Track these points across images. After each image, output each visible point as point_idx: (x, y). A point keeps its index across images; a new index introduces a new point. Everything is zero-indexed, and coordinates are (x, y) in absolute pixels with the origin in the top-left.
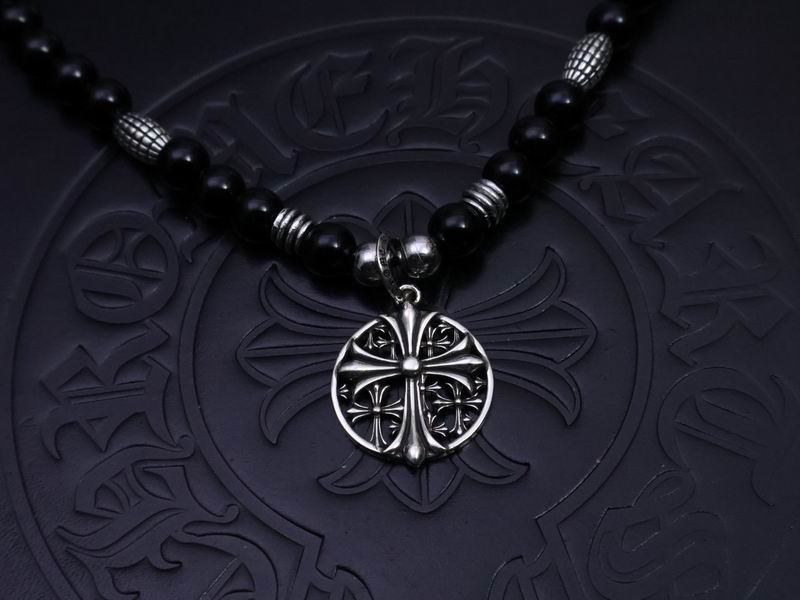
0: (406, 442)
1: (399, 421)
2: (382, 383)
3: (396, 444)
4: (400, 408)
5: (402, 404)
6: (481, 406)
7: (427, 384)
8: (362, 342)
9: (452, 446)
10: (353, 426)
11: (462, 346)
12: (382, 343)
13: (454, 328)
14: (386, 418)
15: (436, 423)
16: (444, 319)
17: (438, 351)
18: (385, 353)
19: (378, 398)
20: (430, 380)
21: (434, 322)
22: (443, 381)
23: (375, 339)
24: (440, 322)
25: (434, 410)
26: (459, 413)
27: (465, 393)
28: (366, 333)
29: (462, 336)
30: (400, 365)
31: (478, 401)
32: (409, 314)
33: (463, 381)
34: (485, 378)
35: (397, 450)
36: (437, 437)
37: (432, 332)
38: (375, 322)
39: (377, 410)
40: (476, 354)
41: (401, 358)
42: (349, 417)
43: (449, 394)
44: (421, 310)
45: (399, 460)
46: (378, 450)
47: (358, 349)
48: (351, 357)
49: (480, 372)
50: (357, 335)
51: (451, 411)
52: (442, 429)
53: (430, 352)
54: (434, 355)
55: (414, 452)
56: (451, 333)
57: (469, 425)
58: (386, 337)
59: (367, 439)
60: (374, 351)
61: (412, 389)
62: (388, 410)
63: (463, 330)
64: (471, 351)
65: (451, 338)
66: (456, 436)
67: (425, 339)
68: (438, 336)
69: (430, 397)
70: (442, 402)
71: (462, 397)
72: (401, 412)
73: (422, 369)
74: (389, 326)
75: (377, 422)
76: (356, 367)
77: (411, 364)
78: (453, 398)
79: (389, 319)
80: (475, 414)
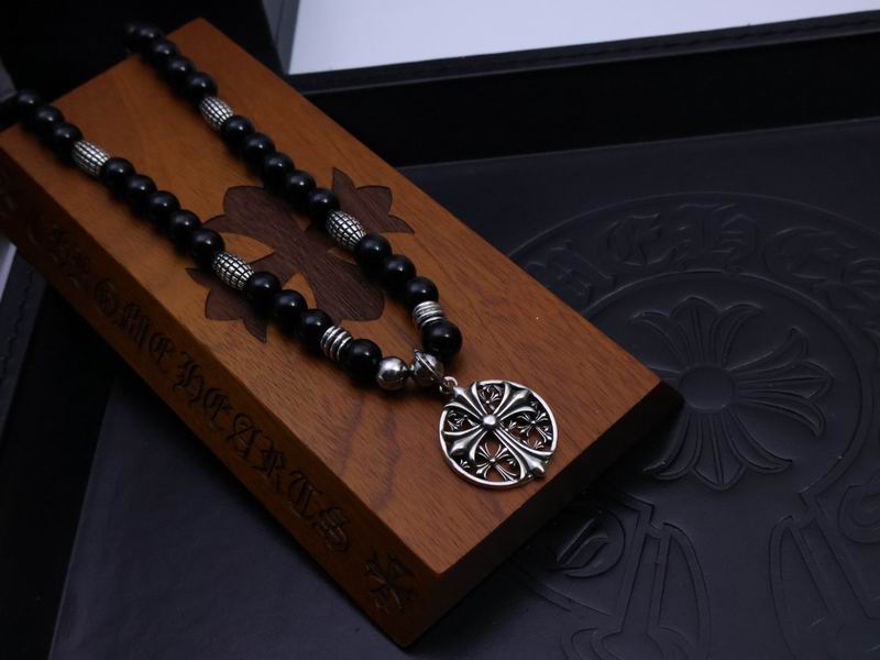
0: (527, 464)
1: (512, 457)
2: (482, 443)
4: (505, 450)
5: (503, 447)
6: (547, 416)
7: (507, 426)
8: (447, 428)
9: (553, 449)
10: (488, 479)
11: (507, 390)
12: (461, 421)
13: (492, 385)
14: (503, 461)
15: (533, 443)
16: (483, 383)
17: (495, 404)
18: (467, 426)
19: (485, 452)
20: (506, 422)
21: (479, 388)
22: (513, 418)
23: (455, 423)
24: (482, 387)
25: (523, 437)
26: (539, 429)
27: (532, 416)
28: (446, 422)
29: (502, 386)
30: (482, 426)
31: (544, 415)
32: (460, 392)
33: (526, 409)
34: (535, 400)
36: (540, 449)
37: (483, 395)
38: (445, 413)
39: (493, 460)
40: (519, 390)
41: (479, 422)
42: (481, 476)
43: (524, 423)
44: (466, 387)
46: (516, 481)
47: (450, 434)
48: (450, 441)
49: (531, 398)
50: (442, 427)
51: (533, 432)
52: (539, 444)
53: (492, 408)
54: (496, 408)
56: (494, 388)
57: (551, 431)
58: (459, 417)
59: (503, 480)
60: (461, 429)
61: (501, 434)
62: (499, 456)
63: (499, 382)
64: (514, 390)
65: (497, 392)
66: (550, 442)
67: (483, 402)
69: (514, 432)
70: (525, 430)
71: (534, 419)
72: (508, 452)
73: (497, 419)
74: (456, 409)
75: (499, 467)
76: (459, 446)
77: (489, 421)
78: (528, 423)
79: (452, 405)
80: (548, 423)
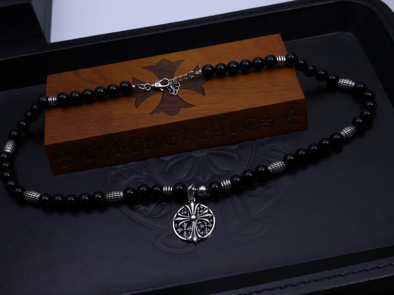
0: (193, 236)
1: (191, 232)
2: (186, 222)
3: (190, 237)
4: (191, 228)
6: (212, 226)
7: (198, 222)
8: (180, 212)
9: (205, 237)
10: (179, 234)
11: (207, 211)
12: (186, 212)
13: (204, 207)
14: (187, 232)
15: (201, 231)
16: (201, 205)
17: (200, 213)
18: (186, 215)
19: (185, 226)
20: (199, 221)
21: (199, 206)
22: (202, 221)
23: (184, 212)
25: (200, 228)
26: (206, 228)
27: (208, 223)
28: (181, 210)
29: (206, 209)
30: (190, 217)
32: (192, 204)
33: (207, 220)
34: (213, 219)
35: (191, 239)
36: (201, 235)
37: (198, 209)
38: (183, 207)
39: (185, 229)
40: (210, 213)
41: (190, 215)
42: (178, 232)
43: (203, 224)
44: (195, 203)
45: (191, 241)
46: (186, 239)
47: (179, 214)
48: (178, 216)
49: (212, 218)
50: (179, 211)
51: (204, 228)
52: (202, 233)
53: (198, 214)
55: (195, 239)
56: (203, 209)
57: (209, 231)
58: (186, 211)
59: (183, 237)
60: (184, 215)
61: (194, 223)
62: (188, 229)
63: (207, 207)
64: (209, 213)
65: (203, 210)
66: (206, 234)
67: (197, 210)
68: (200, 210)
69: (198, 225)
70: (202, 226)
71: (207, 225)
72: (191, 230)
73: (196, 218)
74: (187, 208)
75: (185, 232)
76: (179, 219)
77: (193, 217)
78: (205, 225)
79: (187, 206)
80: (211, 228)
